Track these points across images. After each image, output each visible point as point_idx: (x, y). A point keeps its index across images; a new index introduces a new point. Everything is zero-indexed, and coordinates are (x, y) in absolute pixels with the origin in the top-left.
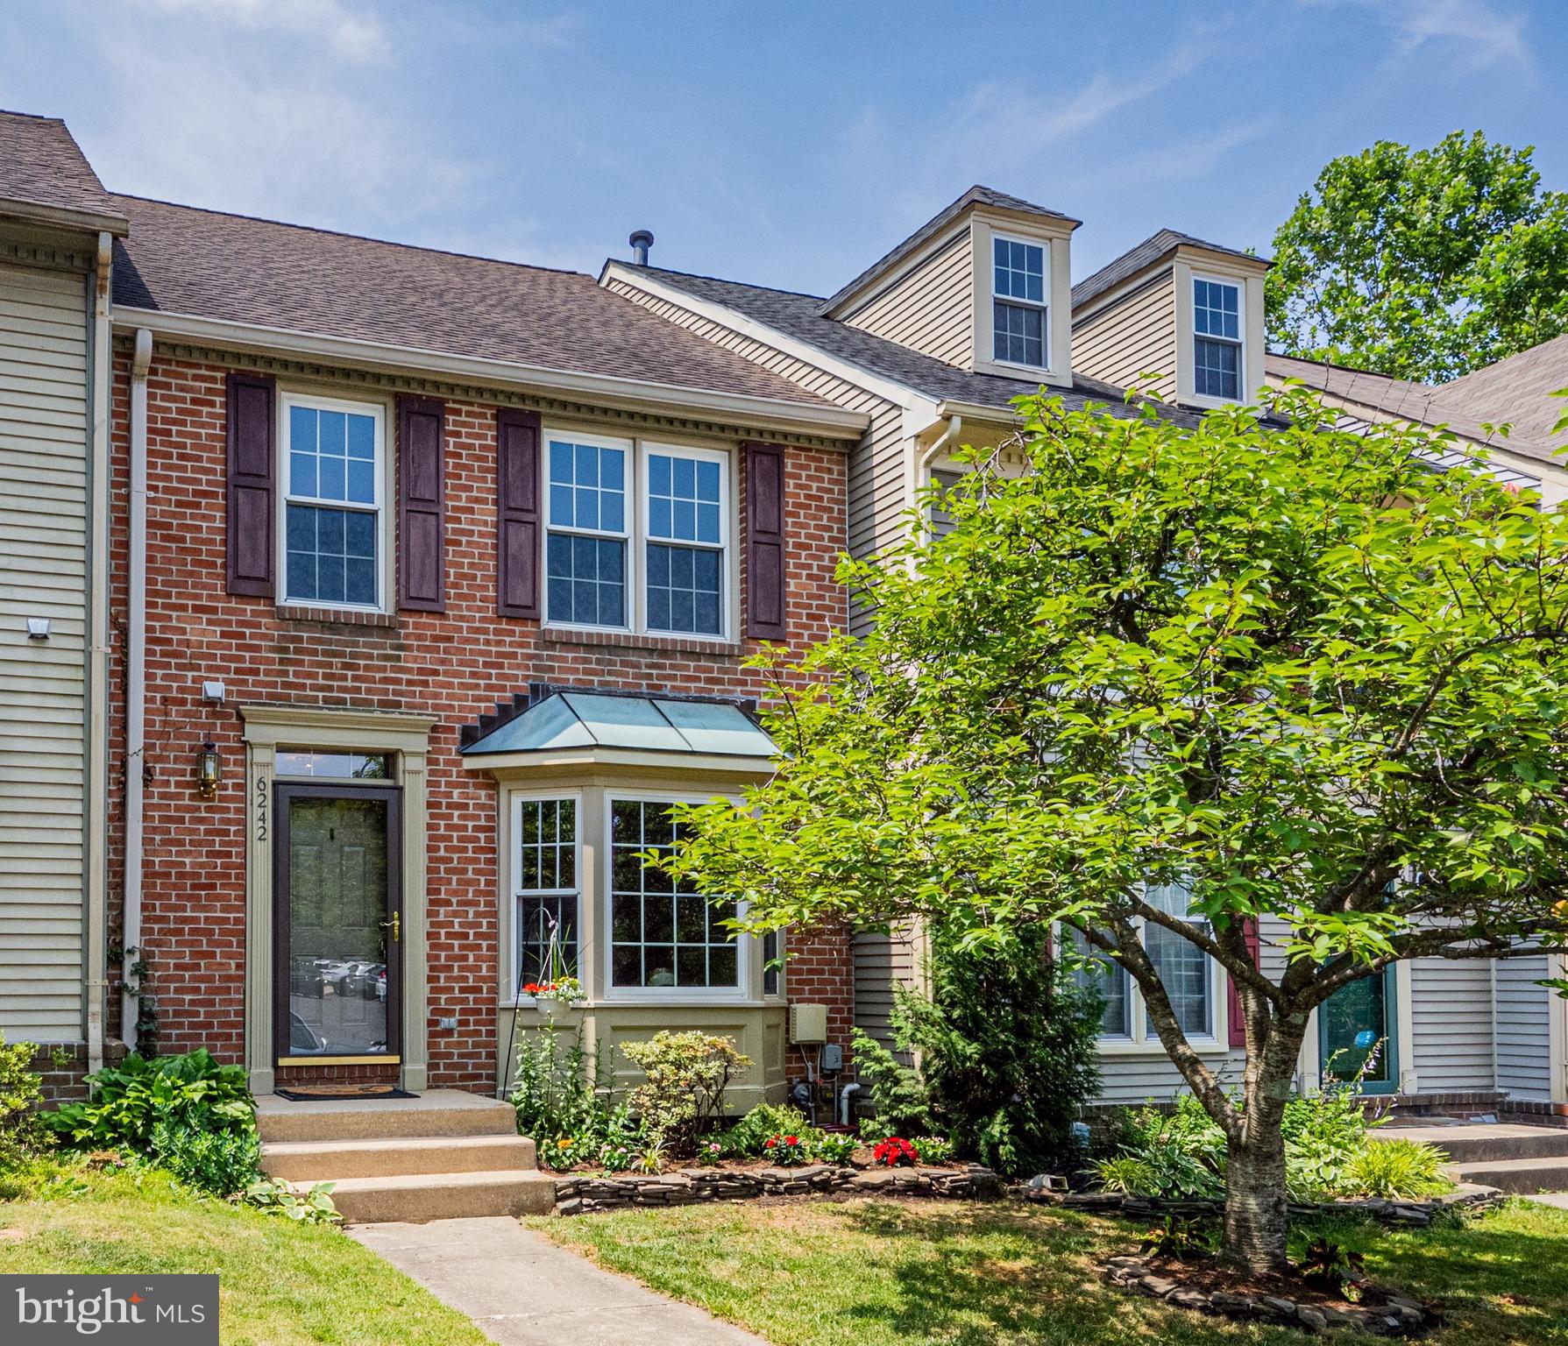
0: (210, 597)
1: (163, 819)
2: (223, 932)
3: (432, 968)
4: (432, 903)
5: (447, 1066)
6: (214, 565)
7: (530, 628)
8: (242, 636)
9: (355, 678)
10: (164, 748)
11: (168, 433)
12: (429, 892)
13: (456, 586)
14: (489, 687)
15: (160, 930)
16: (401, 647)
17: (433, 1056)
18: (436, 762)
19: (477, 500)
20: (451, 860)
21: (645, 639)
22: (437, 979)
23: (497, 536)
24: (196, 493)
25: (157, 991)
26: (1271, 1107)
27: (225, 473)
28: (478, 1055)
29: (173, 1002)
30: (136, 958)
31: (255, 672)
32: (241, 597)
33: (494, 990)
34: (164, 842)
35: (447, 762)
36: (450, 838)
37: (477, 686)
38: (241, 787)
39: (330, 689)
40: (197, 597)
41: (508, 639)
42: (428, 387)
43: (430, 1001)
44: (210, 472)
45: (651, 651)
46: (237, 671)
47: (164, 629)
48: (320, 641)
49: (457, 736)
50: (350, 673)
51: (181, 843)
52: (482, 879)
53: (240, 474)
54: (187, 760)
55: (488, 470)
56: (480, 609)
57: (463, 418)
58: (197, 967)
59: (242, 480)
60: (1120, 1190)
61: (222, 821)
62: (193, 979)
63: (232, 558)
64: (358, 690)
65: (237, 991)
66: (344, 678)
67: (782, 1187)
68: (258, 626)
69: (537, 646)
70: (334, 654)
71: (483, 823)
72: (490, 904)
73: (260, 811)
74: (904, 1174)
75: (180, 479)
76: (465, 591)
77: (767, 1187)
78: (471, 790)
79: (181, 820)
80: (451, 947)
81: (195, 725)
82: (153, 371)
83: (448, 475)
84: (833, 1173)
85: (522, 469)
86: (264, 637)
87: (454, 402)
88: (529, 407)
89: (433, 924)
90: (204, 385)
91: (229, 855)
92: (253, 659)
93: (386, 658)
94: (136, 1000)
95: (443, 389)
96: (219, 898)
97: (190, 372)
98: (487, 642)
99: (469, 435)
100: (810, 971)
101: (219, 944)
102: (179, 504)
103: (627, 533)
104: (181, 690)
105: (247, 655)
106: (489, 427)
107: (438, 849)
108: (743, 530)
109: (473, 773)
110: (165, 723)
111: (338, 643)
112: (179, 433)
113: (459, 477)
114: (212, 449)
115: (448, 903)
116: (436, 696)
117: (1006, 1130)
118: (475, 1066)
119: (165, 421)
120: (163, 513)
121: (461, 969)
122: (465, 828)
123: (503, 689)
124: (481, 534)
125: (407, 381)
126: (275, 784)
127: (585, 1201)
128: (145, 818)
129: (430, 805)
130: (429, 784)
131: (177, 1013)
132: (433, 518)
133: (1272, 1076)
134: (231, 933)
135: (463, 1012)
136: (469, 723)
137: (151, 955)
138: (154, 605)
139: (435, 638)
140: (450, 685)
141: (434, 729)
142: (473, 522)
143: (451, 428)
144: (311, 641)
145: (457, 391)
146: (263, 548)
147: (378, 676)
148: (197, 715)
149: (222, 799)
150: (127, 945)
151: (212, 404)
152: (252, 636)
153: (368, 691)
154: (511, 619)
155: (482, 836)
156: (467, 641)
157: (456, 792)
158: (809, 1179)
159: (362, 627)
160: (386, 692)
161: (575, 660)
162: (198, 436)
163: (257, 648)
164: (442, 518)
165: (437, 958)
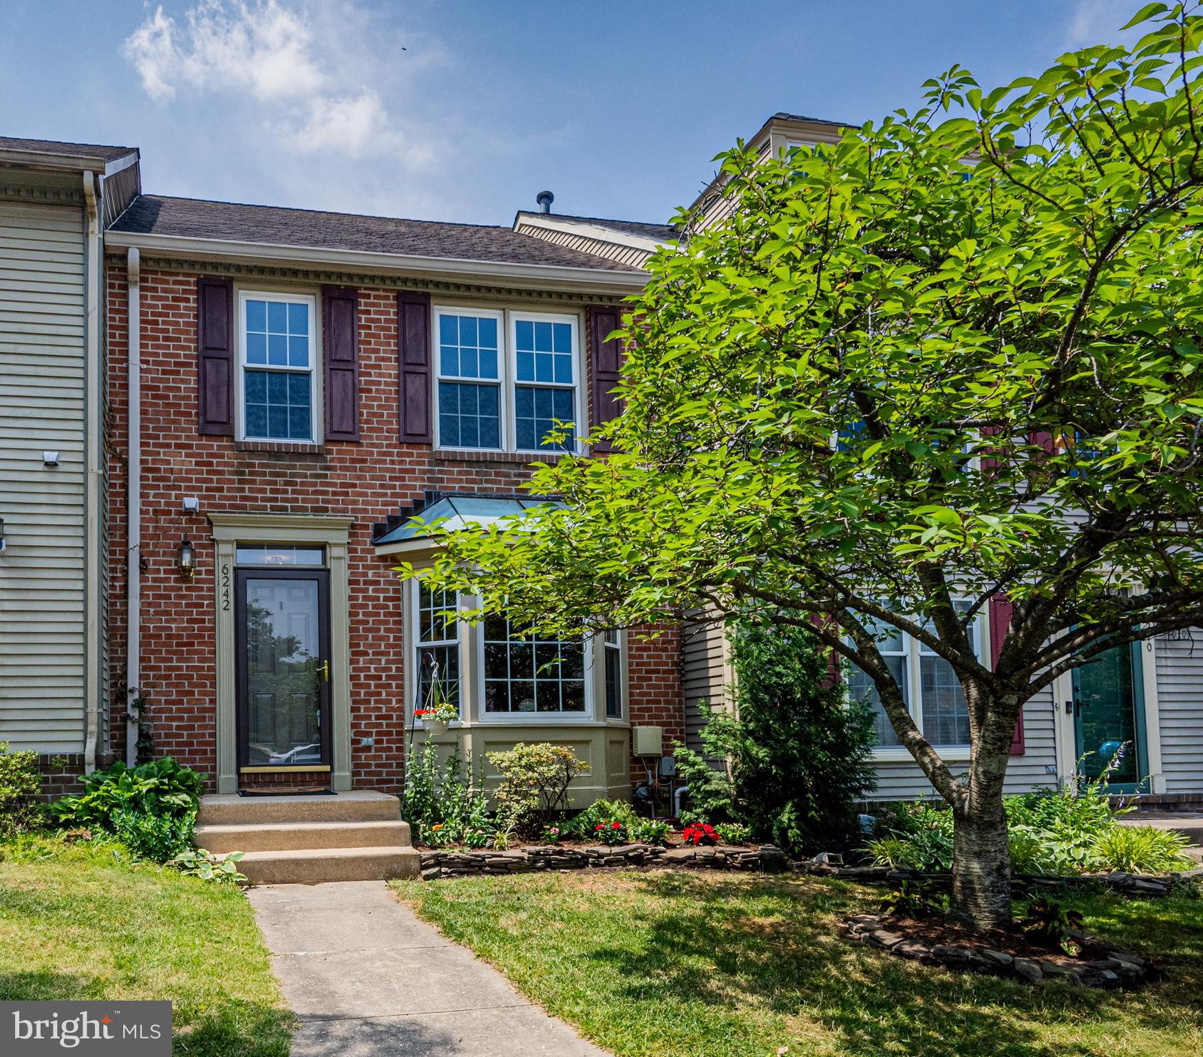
0: (187, 437)
1: (156, 596)
2: (200, 677)
3: (354, 702)
4: (354, 653)
5: (367, 774)
6: (190, 414)
7: (425, 450)
8: (211, 464)
9: (294, 492)
10: (155, 546)
11: (156, 323)
12: (351, 646)
13: (367, 422)
14: (394, 495)
15: (154, 676)
16: (328, 468)
17: (356, 766)
18: (355, 551)
19: (383, 359)
20: (367, 622)
21: (513, 455)
22: (358, 709)
23: (398, 384)
24: (176, 364)
25: (153, 719)
26: (989, 780)
27: (196, 349)
28: (390, 765)
29: (164, 727)
30: (136, 696)
31: (221, 490)
32: (210, 436)
33: (401, 717)
34: (156, 613)
35: (363, 551)
36: (366, 606)
37: (385, 495)
38: (211, 572)
39: (276, 500)
40: (177, 437)
41: (408, 459)
42: (345, 279)
43: (353, 726)
44: (187, 348)
45: (518, 464)
46: (208, 489)
47: (154, 461)
48: (267, 466)
49: (371, 531)
50: (290, 488)
51: (168, 613)
52: (392, 636)
53: (208, 348)
54: (172, 554)
55: (391, 337)
56: (386, 438)
57: (372, 300)
58: (181, 702)
59: (210, 353)
60: (888, 864)
61: (198, 597)
62: (178, 710)
63: (203, 409)
64: (296, 500)
65: (211, 719)
66: (286, 492)
67: (602, 861)
68: (222, 456)
69: (430, 464)
70: (278, 475)
71: (391, 594)
72: (398, 654)
73: (224, 589)
74: (704, 851)
75: (165, 355)
76: (375, 425)
77: (591, 860)
78: (382, 571)
79: (169, 597)
80: (369, 686)
81: (178, 529)
82: (143, 280)
83: (360, 342)
84: (646, 850)
85: (416, 335)
86: (226, 464)
87: (365, 289)
88: (421, 289)
89: (355, 669)
90: (181, 287)
91: (203, 621)
92: (218, 481)
93: (317, 476)
94: (136, 726)
95: (356, 279)
96: (196, 652)
97: (172, 278)
98: (393, 462)
99: (376, 313)
100: (649, 702)
101: (196, 685)
102: (164, 372)
103: (501, 378)
104: (167, 504)
105: (215, 478)
106: (392, 306)
107: (357, 614)
108: (589, 372)
109: (383, 558)
110: (156, 528)
111: (281, 467)
112: (164, 323)
113: (370, 343)
114: (188, 332)
115: (366, 653)
116: (355, 502)
117: (793, 817)
118: (388, 774)
119: (153, 314)
120: (153, 379)
121: (376, 702)
122: (378, 598)
123: (405, 496)
124: (386, 384)
125: (329, 275)
126: (235, 569)
127: (443, 870)
128: (142, 596)
129: (351, 582)
130: (350, 567)
131: (167, 735)
132: (349, 374)
133: (989, 752)
134: (206, 677)
135: (378, 733)
136: (380, 521)
137: (148, 693)
138: (148, 445)
139: (353, 461)
140: (365, 494)
141: (353, 526)
142: (380, 375)
143: (363, 308)
144: (261, 465)
145: (366, 280)
146: (224, 401)
147: (311, 489)
148: (178, 521)
149: (198, 581)
150: (129, 687)
151: (187, 300)
152: (218, 464)
153: (304, 500)
154: (409, 444)
155: (390, 604)
156: (377, 462)
157: (370, 573)
158: (626, 854)
159: (298, 454)
160: (317, 501)
161: (460, 473)
162: (177, 323)
163: (221, 473)
164: (356, 373)
165: (358, 694)
